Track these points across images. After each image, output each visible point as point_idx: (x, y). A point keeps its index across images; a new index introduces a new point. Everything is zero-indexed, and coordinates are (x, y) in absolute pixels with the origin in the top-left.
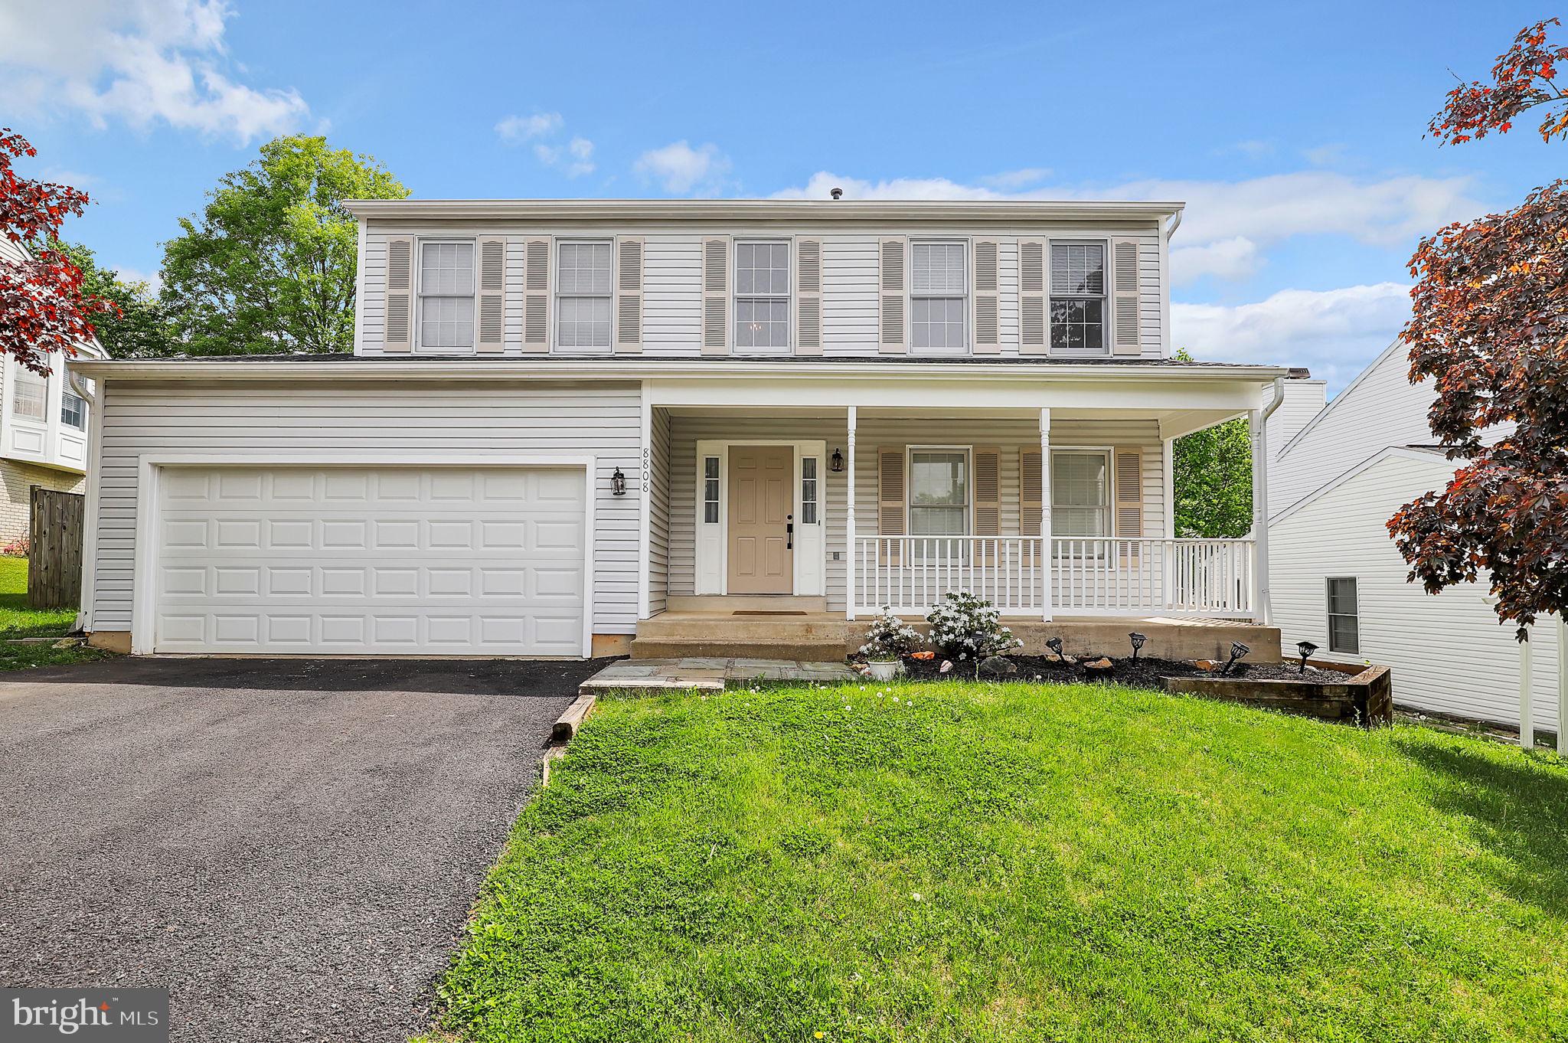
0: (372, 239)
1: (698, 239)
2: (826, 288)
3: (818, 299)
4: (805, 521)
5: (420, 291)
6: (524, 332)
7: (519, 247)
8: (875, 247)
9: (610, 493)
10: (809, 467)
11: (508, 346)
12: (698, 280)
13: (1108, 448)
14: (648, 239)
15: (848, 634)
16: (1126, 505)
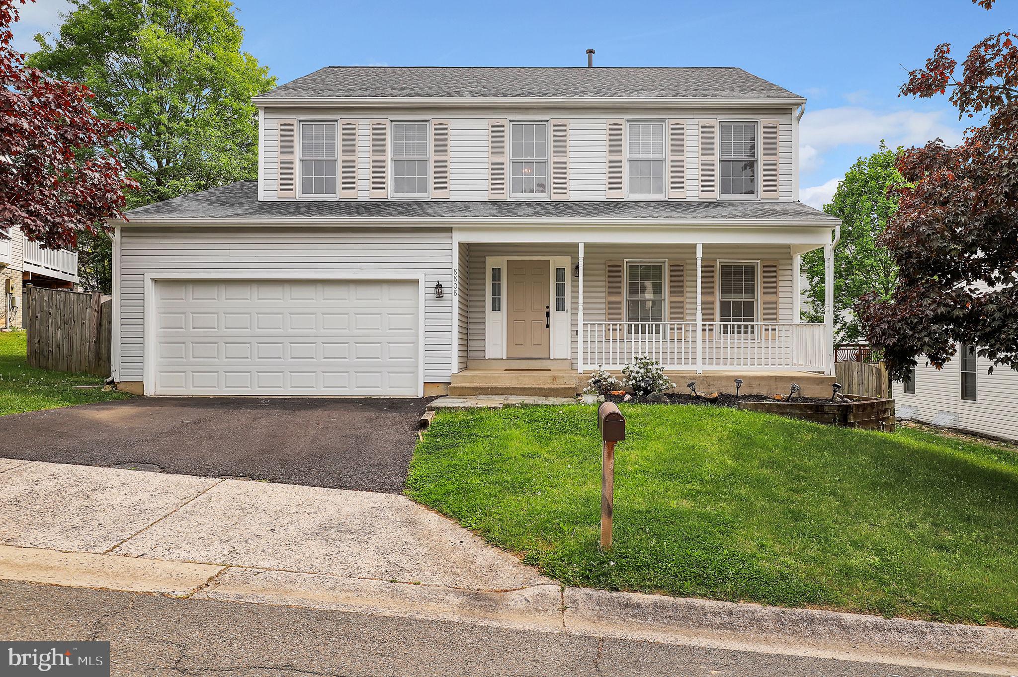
0: (268, 121)
1: (486, 121)
2: (572, 154)
3: (566, 162)
4: (558, 310)
5: (301, 156)
6: (371, 185)
7: (367, 127)
8: (604, 126)
9: (434, 297)
10: (560, 273)
11: (360, 193)
12: (486, 149)
13: (756, 261)
14: (453, 121)
15: (578, 381)
16: (768, 298)
